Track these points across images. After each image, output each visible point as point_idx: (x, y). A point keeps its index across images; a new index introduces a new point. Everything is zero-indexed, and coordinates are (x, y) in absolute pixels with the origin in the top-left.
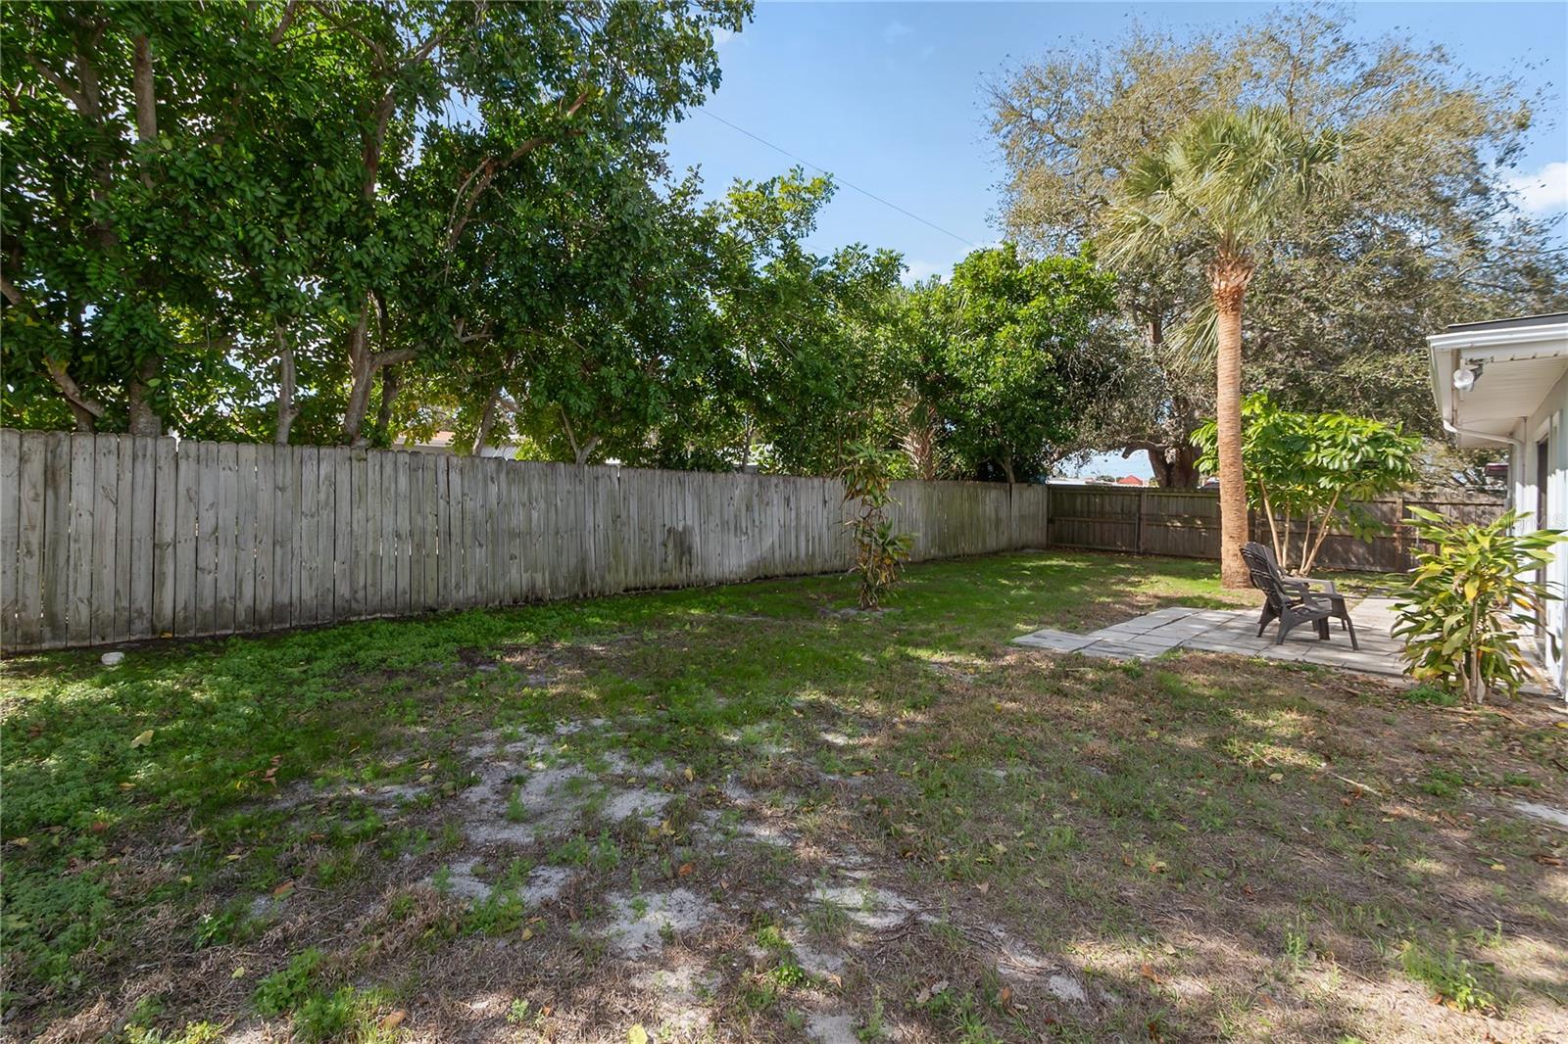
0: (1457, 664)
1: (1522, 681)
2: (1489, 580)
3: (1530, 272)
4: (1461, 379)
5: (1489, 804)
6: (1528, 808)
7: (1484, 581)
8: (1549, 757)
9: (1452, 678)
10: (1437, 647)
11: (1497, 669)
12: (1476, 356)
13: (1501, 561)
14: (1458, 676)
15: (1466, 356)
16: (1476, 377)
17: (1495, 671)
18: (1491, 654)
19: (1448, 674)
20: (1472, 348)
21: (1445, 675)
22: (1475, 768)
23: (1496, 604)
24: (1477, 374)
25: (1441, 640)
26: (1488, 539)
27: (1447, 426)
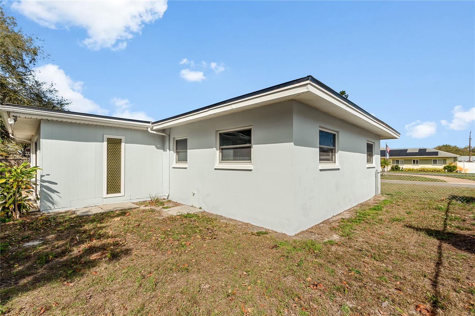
0: (11, 209)
1: (30, 209)
2: (20, 182)
3: (37, 95)
4: (10, 121)
5: (16, 248)
6: (28, 244)
7: (18, 182)
8: (34, 228)
9: (10, 213)
10: (4, 205)
11: (24, 207)
12: (15, 115)
13: (23, 176)
14: (12, 212)
15: (12, 114)
16: (15, 121)
17: (23, 208)
18: (21, 203)
19: (8, 212)
20: (13, 112)
21: (8, 213)
22: (13, 239)
23: (22, 188)
24: (15, 120)
25: (6, 203)
26: (20, 170)
27: (11, 135)
